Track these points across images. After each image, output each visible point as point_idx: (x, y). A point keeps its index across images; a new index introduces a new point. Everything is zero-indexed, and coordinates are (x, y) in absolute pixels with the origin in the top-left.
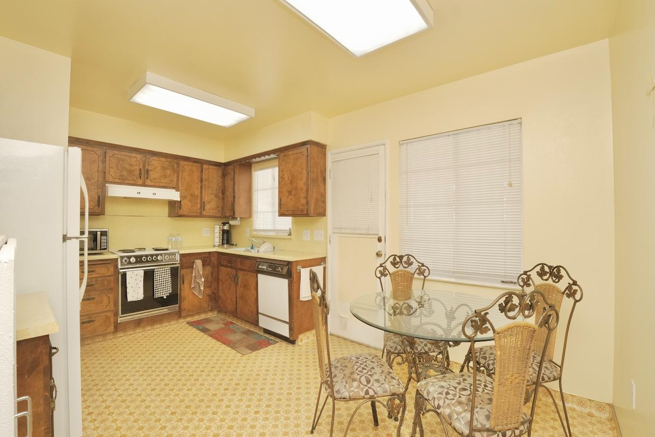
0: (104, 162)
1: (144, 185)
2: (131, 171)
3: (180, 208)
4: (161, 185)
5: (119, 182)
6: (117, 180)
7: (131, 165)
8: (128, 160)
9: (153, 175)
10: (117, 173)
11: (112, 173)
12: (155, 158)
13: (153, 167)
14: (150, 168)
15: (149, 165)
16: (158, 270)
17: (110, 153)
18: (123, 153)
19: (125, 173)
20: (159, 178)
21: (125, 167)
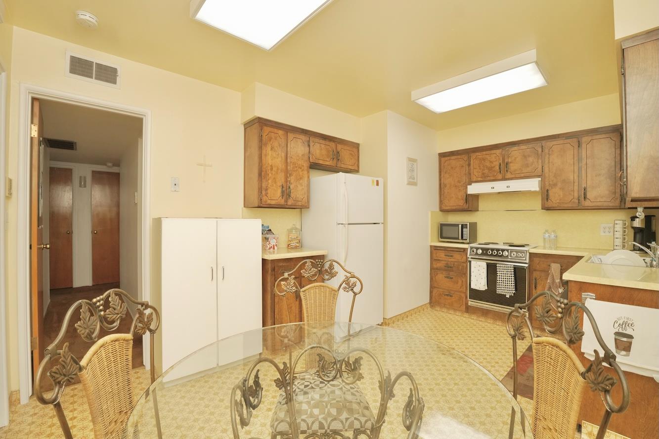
0: (469, 165)
1: (504, 179)
2: (492, 167)
3: (547, 199)
4: (522, 175)
5: (481, 179)
6: (479, 179)
7: (491, 162)
8: (489, 158)
9: (513, 167)
10: (479, 172)
11: (476, 173)
12: (516, 148)
13: (513, 158)
14: (510, 161)
15: (508, 157)
16: (500, 266)
17: (473, 156)
18: (484, 153)
19: (486, 171)
20: (520, 169)
21: (486, 165)
